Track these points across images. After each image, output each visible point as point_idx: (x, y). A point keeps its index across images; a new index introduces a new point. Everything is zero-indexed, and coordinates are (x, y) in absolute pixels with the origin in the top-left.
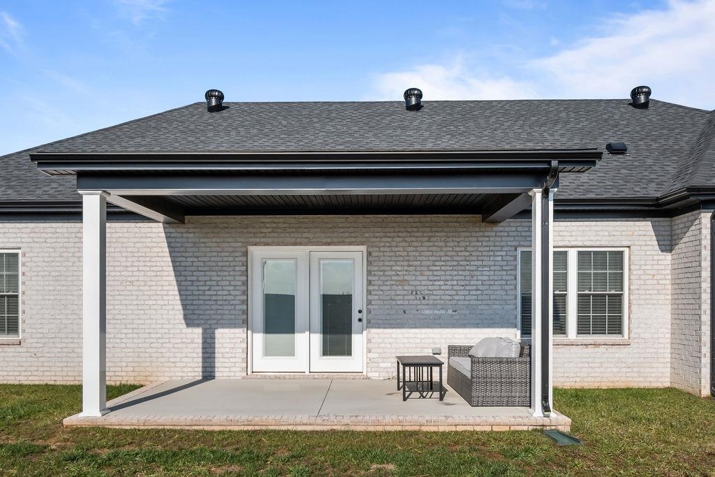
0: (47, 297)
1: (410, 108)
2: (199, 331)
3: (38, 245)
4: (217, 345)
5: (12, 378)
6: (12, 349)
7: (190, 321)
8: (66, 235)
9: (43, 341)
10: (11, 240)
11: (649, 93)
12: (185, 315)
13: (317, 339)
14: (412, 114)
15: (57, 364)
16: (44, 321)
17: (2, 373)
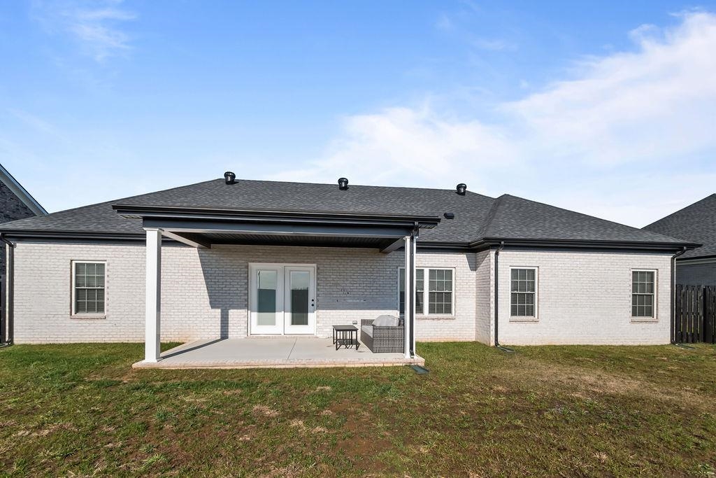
0: (123, 290)
1: (341, 188)
3: (118, 259)
4: (229, 319)
6: (100, 321)
7: (213, 305)
8: (136, 253)
9: (120, 316)
10: (100, 256)
11: (465, 187)
12: (210, 301)
13: (288, 315)
14: (342, 192)
15: (130, 331)
16: (121, 305)
17: (93, 336)
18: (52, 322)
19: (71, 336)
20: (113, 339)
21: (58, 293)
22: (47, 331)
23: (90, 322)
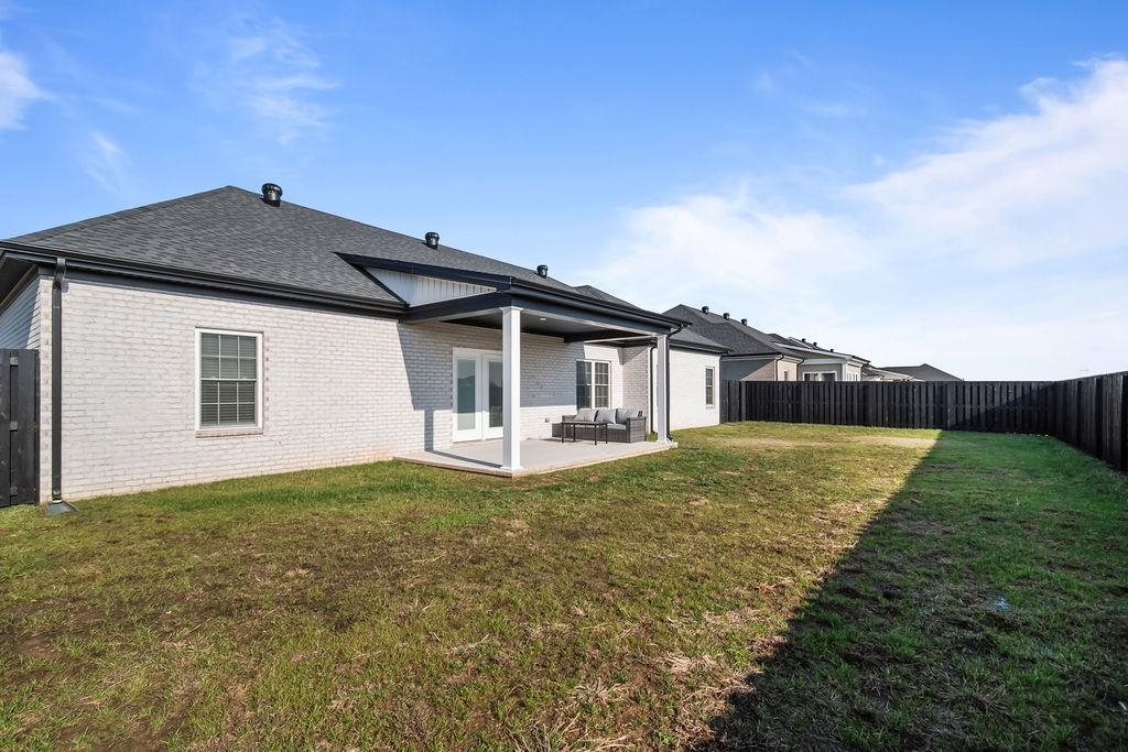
0: (293, 384)
2: (423, 412)
3: (283, 331)
4: (435, 424)
5: (254, 470)
6: (253, 438)
8: (313, 324)
9: (289, 428)
10: (252, 322)
12: (413, 400)
13: (486, 415)
15: (303, 450)
16: (289, 408)
17: (242, 466)
18: (156, 446)
19: (198, 470)
20: (277, 467)
21: (171, 389)
22: (145, 464)
23: (235, 441)
